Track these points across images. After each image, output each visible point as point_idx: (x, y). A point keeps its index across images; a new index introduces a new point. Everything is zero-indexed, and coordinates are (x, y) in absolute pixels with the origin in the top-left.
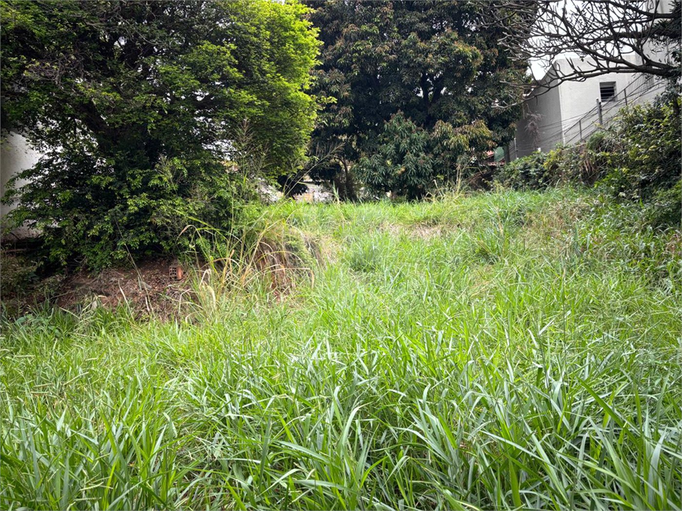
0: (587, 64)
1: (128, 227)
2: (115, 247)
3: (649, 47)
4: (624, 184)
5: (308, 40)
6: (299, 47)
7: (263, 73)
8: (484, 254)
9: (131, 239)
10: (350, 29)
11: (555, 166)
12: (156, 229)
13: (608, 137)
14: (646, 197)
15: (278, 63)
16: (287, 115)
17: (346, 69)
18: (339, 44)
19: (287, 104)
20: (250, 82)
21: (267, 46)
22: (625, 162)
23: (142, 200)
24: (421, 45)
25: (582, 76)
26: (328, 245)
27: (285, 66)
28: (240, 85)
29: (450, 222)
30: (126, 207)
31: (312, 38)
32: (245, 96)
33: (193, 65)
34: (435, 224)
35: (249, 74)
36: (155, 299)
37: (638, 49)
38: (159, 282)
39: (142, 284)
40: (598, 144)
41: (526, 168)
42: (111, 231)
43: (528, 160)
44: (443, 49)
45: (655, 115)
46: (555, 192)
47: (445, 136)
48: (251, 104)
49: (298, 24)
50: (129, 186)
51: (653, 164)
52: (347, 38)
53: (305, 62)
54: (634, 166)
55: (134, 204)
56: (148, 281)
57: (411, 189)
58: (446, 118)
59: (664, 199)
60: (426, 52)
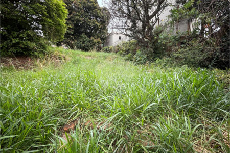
1: (12, 47)
2: (8, 51)
3: (127, 31)
4: (121, 54)
5: (65, 11)
6: (63, 12)
7: (54, 16)
9: (13, 50)
10: (74, 13)
11: (111, 49)
12: (22, 48)
13: (120, 45)
14: (124, 56)
15: (58, 15)
16: (59, 27)
17: (73, 21)
18: (71, 15)
19: (59, 25)
20: (50, 17)
21: (55, 10)
23: (17, 40)
24: (89, 21)
25: (117, 33)
26: (68, 58)
27: (59, 16)
28: (47, 17)
29: (93, 56)
30: (12, 41)
31: (66, 11)
32: (49, 20)
33: (33, 8)
34: (90, 56)
35: (50, 15)
36: (22, 66)
37: (126, 31)
38: (23, 62)
39: (18, 62)
40: (118, 46)
42: (6, 46)
43: (107, 48)
44: (93, 23)
45: (127, 43)
47: (93, 40)
48: (50, 23)
49: (63, 7)
50: (12, 35)
51: (126, 51)
52: (73, 15)
53: (64, 17)
54: (123, 51)
55: (14, 41)
56: (20, 61)
57: (86, 49)
58: (93, 36)
59: (127, 57)
60: (90, 22)
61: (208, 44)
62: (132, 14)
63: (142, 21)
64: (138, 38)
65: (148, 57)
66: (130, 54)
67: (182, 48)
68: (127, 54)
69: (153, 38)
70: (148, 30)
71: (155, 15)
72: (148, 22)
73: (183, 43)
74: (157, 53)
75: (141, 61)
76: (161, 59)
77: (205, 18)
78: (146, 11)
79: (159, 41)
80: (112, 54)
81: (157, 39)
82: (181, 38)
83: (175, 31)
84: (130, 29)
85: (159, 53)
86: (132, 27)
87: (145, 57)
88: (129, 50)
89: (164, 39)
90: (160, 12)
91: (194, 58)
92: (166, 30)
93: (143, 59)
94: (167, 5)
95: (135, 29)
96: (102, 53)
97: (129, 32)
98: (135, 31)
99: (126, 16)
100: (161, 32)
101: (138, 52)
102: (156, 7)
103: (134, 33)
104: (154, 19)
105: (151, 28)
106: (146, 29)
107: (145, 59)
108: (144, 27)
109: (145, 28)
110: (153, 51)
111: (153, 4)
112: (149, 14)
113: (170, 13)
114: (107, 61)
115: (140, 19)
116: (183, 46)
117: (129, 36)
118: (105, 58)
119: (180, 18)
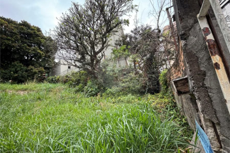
0: (66, 63)
4: (71, 84)
8: (39, 98)
11: (58, 79)
13: (69, 75)
14: (74, 87)
22: (71, 80)
25: (65, 64)
29: (31, 90)
34: (26, 90)
37: (75, 63)
40: (67, 76)
41: (52, 79)
43: (53, 77)
44: (34, 50)
45: (77, 73)
46: (58, 84)
47: (32, 69)
54: (73, 81)
57: (19, 80)
58: (33, 65)
59: (77, 88)
60: (29, 50)
61: (141, 76)
62: (80, 48)
63: (90, 55)
64: (88, 69)
65: (99, 88)
66: (81, 85)
67: (125, 78)
68: (78, 84)
69: (101, 70)
70: (96, 63)
71: (101, 52)
72: (96, 57)
73: (125, 75)
74: (107, 83)
75: (93, 92)
76: (111, 88)
77: (135, 58)
78: (93, 48)
79: (107, 73)
80: (59, 86)
81: (105, 71)
82: (122, 70)
83: (118, 65)
84: (79, 61)
85: (108, 83)
86: (81, 59)
87: (96, 88)
88: (79, 80)
89: (110, 71)
90: (104, 50)
91: (134, 87)
92: (111, 64)
93: (94, 90)
94: (109, 45)
95: (84, 61)
96: (45, 85)
97: (78, 64)
98: (84, 63)
99: (74, 49)
100: (107, 65)
101: (89, 83)
102: (101, 46)
103: (84, 65)
104: (100, 54)
105: (98, 62)
106: (95, 62)
107: (96, 89)
108: (92, 60)
109: (93, 62)
110: (103, 82)
111: (98, 43)
112: (96, 50)
113: (112, 51)
114: (51, 95)
115: (88, 54)
116: (125, 76)
117: (78, 67)
118: (49, 90)
119: (120, 56)
